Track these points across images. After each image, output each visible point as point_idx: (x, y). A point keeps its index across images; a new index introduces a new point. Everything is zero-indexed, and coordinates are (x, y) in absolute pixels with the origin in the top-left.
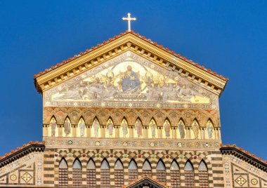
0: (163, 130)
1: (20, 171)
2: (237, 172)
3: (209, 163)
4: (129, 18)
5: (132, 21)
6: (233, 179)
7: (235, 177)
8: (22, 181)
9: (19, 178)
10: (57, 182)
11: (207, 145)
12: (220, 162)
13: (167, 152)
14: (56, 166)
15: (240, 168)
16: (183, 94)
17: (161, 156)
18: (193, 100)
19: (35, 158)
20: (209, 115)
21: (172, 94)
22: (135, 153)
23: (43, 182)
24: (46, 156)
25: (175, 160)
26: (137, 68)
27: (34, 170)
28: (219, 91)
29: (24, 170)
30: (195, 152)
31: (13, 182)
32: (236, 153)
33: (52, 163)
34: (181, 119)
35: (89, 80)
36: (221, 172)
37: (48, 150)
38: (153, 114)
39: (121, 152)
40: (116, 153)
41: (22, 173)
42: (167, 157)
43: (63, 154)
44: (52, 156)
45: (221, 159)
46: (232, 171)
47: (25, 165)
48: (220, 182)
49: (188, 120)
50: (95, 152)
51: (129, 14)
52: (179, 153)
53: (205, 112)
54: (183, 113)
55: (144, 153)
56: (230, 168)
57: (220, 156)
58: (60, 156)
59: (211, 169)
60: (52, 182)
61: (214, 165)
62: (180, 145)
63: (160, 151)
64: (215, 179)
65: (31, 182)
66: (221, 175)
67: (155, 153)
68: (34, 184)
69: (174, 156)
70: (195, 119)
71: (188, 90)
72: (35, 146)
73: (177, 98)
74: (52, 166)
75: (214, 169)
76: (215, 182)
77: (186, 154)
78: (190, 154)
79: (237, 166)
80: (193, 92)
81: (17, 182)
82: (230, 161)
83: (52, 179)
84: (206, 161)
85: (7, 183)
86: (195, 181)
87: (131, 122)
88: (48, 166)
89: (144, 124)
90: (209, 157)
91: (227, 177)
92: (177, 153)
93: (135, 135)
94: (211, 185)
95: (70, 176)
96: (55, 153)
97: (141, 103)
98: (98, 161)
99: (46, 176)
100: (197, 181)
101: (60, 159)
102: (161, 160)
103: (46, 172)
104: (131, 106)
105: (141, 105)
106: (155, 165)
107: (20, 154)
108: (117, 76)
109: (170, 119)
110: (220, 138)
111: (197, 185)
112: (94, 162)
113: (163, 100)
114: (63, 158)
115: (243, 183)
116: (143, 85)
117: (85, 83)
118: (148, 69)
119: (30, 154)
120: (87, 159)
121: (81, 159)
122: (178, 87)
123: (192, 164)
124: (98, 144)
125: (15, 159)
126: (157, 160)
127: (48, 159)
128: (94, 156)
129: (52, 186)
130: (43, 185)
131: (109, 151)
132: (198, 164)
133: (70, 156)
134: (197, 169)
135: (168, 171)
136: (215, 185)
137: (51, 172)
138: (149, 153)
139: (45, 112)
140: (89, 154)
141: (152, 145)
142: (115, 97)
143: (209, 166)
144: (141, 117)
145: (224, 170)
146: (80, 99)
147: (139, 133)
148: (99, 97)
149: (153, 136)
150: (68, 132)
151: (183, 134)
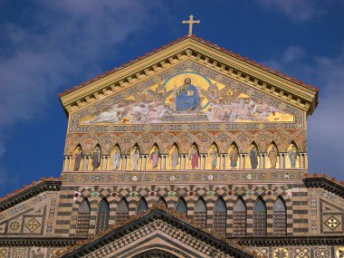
1: (25, 217)
2: (329, 211)
3: (289, 200)
5: (194, 24)
6: (321, 221)
7: (324, 218)
8: (26, 231)
9: (22, 226)
10: (73, 231)
11: (286, 176)
12: (304, 198)
13: (230, 187)
14: (75, 210)
15: (332, 205)
16: (257, 111)
17: (221, 192)
18: (271, 119)
19: (47, 199)
20: (292, 137)
21: (244, 112)
22: (185, 189)
23: (53, 231)
24: (62, 197)
25: (240, 197)
26: (200, 82)
27: (44, 216)
28: (307, 106)
29: (30, 216)
30: (270, 186)
31: (13, 232)
32: (327, 185)
33: (70, 205)
34: (253, 143)
35: (132, 98)
36: (306, 212)
37: (65, 188)
38: (215, 138)
39: (166, 189)
40: (159, 190)
41: (27, 220)
42: (230, 194)
43: (86, 193)
44: (71, 196)
45: (306, 194)
46: (321, 211)
47: (33, 209)
48: (303, 225)
49: (262, 145)
50: (131, 189)
51: (191, 17)
52: (247, 187)
53: (287, 133)
54: (256, 135)
55: (198, 189)
56: (318, 206)
57: (305, 190)
58: (82, 196)
59: (291, 208)
60: (67, 231)
61: (295, 203)
62: (249, 177)
63: (220, 187)
64: (296, 221)
65: (38, 231)
66: (305, 216)
67: (214, 188)
68: (42, 234)
69: (240, 192)
70: (273, 143)
71: (265, 106)
72: (49, 183)
73: (250, 116)
74: (69, 209)
75: (295, 207)
76: (296, 226)
77: (257, 188)
78: (263, 188)
79: (329, 204)
80: (272, 108)
81: (18, 231)
82: (318, 197)
83: (67, 227)
84: (285, 198)
85: (5, 233)
86: (267, 225)
87: (183, 150)
88: (65, 209)
89: (201, 150)
90: (289, 192)
91: (313, 218)
92: (243, 188)
93: (189, 167)
94: (289, 230)
95: (92, 222)
96: (76, 192)
97: (200, 124)
98: (133, 202)
99: (59, 222)
100: (271, 226)
101: (81, 200)
102: (221, 198)
103: (60, 218)
104: (185, 128)
105: (200, 127)
106: (212, 205)
107: (27, 194)
108: (171, 92)
109: (238, 143)
110: (307, 166)
111: (269, 230)
112: (127, 203)
113: (230, 120)
114: (86, 199)
115: (335, 225)
116: (204, 102)
117: (128, 102)
118: (213, 82)
119: (41, 195)
120: (119, 199)
121: (109, 200)
122: (252, 103)
123: (264, 202)
124: (135, 178)
125: (20, 201)
126: (216, 198)
127: (65, 201)
128: (128, 195)
129: (67, 235)
130: (53, 235)
131: (150, 188)
132: (273, 201)
133: (95, 197)
134: (271, 208)
135: (229, 212)
136: (295, 230)
137: (67, 218)
138: (204, 189)
139: (68, 140)
140: (122, 193)
141: (211, 177)
142: (165, 118)
143: (288, 204)
144: (198, 143)
145: (309, 209)
146: (118, 123)
147: (195, 163)
148: (143, 119)
149: (214, 166)
150: (96, 164)
151: (254, 163)
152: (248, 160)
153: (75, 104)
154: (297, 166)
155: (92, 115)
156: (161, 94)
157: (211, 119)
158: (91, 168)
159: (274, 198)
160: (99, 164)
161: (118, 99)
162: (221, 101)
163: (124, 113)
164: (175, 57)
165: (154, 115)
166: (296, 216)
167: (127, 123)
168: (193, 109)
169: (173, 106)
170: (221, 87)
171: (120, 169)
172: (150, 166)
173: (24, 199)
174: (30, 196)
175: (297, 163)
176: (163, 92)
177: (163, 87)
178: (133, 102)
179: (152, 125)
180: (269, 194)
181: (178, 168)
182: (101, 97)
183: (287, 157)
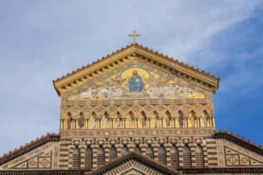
0: (164, 121)
1: (39, 157)
2: (230, 153)
3: (204, 146)
6: (226, 159)
7: (228, 157)
8: (40, 166)
9: (38, 163)
10: (71, 166)
11: (202, 132)
12: (214, 145)
13: (167, 138)
14: (71, 153)
15: (231, 149)
16: (181, 92)
17: (162, 142)
18: (190, 96)
19: (52, 147)
20: (204, 108)
21: (172, 92)
22: (139, 140)
23: (58, 166)
24: (62, 145)
25: (174, 145)
26: (143, 73)
27: (51, 157)
29: (42, 157)
30: (192, 138)
31: (32, 167)
32: (228, 137)
33: (67, 150)
34: (180, 111)
35: (100, 83)
36: (215, 153)
38: (156, 108)
39: (127, 140)
40: (123, 140)
41: (40, 159)
42: (167, 142)
43: (77, 143)
44: (67, 145)
45: (215, 143)
46: (225, 153)
47: (43, 153)
48: (214, 161)
49: (186, 113)
50: (105, 140)
52: (178, 139)
53: (201, 105)
54: (181, 107)
55: (147, 140)
56: (223, 150)
57: (213, 140)
58: (74, 144)
59: (206, 151)
60: (67, 166)
61: (208, 148)
62: (179, 132)
63: (161, 138)
64: (210, 159)
65: (49, 166)
66: (215, 156)
67: (157, 139)
68: (51, 168)
69: (174, 142)
71: (186, 88)
73: (177, 95)
74: (67, 153)
75: (209, 151)
76: (210, 162)
77: (184, 139)
79: (229, 148)
80: (190, 90)
81: (36, 166)
82: (223, 144)
83: (67, 163)
84: (202, 145)
85: (27, 168)
86: (192, 162)
87: (135, 116)
88: (64, 153)
89: (147, 116)
90: (204, 142)
91: (220, 157)
92: (175, 139)
93: (140, 126)
94: (206, 164)
96: (70, 142)
97: (145, 100)
98: (107, 148)
99: (61, 161)
100: (194, 162)
101: (74, 147)
102: (162, 145)
103: (62, 158)
104: (136, 102)
106: (157, 149)
107: (39, 144)
108: (125, 80)
109: (170, 112)
110: (214, 126)
111: (194, 164)
112: (104, 149)
113: (164, 97)
114: (77, 146)
115: (234, 161)
116: (147, 86)
117: (97, 86)
118: (152, 73)
119: (48, 144)
120: (98, 146)
121: (92, 147)
122: (177, 86)
123: (189, 148)
124: (107, 134)
125: (35, 148)
126: (159, 145)
127: (64, 148)
128: (103, 144)
129: (67, 168)
130: (58, 168)
131: (117, 139)
132: (195, 147)
133: (83, 145)
134: (194, 151)
135: (168, 154)
136: (210, 164)
137: (66, 158)
138: (151, 140)
140: (99, 142)
141: (155, 133)
142: (123, 96)
143: (204, 149)
144: (145, 111)
145: (218, 152)
146: (93, 99)
147: (144, 124)
148: (109, 96)
149: (156, 126)
150: (82, 125)
151: (181, 124)
152: (177, 122)
153: (64, 87)
154: (208, 125)
155: (76, 94)
156: (118, 81)
157: (152, 97)
158: (78, 127)
159: (196, 145)
160: (83, 125)
161: (91, 84)
162: (158, 86)
163: (96, 93)
164: (126, 58)
165: (115, 94)
166: (210, 156)
167: (98, 99)
168: (140, 90)
169: (127, 88)
170: (157, 76)
171: (96, 128)
172: (115, 126)
173: (37, 147)
174: (41, 145)
175: (208, 124)
176: (120, 79)
177: (120, 77)
178: (101, 86)
179: (115, 100)
180: (192, 142)
181: (133, 127)
182: (80, 83)
183: (201, 120)
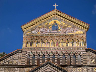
0: (66, 44)
2: (92, 58)
3: (82, 55)
4: (56, 5)
5: (56, 6)
6: (90, 61)
8: (13, 63)
9: (13, 62)
10: (26, 64)
11: (81, 49)
12: (86, 55)
13: (66, 51)
14: (26, 58)
16: (73, 31)
17: (64, 53)
18: (77, 33)
19: (19, 55)
20: (83, 38)
22: (55, 52)
23: (21, 64)
24: (23, 54)
26: (58, 22)
27: (18, 59)
28: (87, 29)
29: (14, 59)
30: (77, 51)
31: (10, 64)
32: (92, 51)
33: (25, 56)
34: (72, 39)
35: (40, 27)
36: (86, 58)
37: (23, 52)
38: (63, 38)
39: (50, 52)
40: (48, 52)
41: (14, 60)
42: (66, 53)
44: (25, 54)
46: (90, 58)
47: (15, 58)
48: (85, 62)
49: (75, 40)
50: (41, 52)
51: (56, 4)
54: (73, 37)
55: (58, 52)
57: (86, 52)
58: (28, 54)
59: (82, 57)
60: (24, 64)
61: (83, 56)
62: (71, 49)
63: (64, 51)
64: (83, 61)
65: (17, 63)
66: (86, 59)
67: (62, 52)
68: (18, 64)
69: (69, 53)
70: (78, 39)
71: (75, 29)
72: (19, 51)
73: (71, 32)
74: (25, 58)
75: (83, 57)
76: (83, 62)
77: (73, 52)
78: (75, 52)
79: (92, 56)
80: (77, 30)
82: (89, 54)
83: (24, 62)
84: (81, 54)
85: (8, 64)
88: (23, 58)
89: (59, 41)
90: (82, 53)
91: (88, 60)
92: (70, 52)
94: (82, 63)
95: (31, 61)
96: (26, 53)
97: (58, 34)
98: (41, 55)
99: (22, 61)
100: (77, 62)
101: (28, 55)
103: (22, 60)
104: (54, 35)
105: (58, 35)
107: (13, 54)
108: (50, 25)
109: (68, 40)
110: (86, 46)
113: (66, 33)
114: (29, 55)
115: (93, 62)
116: (59, 28)
117: (39, 28)
118: (62, 22)
119: (17, 54)
120: (37, 55)
121: (35, 55)
122: (72, 28)
123: (75, 56)
124: (41, 49)
125: (12, 55)
126: (63, 55)
130: (21, 65)
131: (45, 52)
133: (31, 54)
134: (77, 57)
135: (66, 58)
136: (83, 63)
137: (24, 60)
138: (60, 52)
139: (24, 39)
140: (38, 53)
141: (61, 49)
142: (49, 32)
143: (81, 56)
144: (58, 39)
145: (87, 57)
147: (57, 45)
148: (43, 33)
149: (62, 46)
150: (31, 45)
151: (73, 45)
152: (71, 44)
153: (25, 29)
154: (84, 46)
155: (30, 31)
157: (61, 33)
159: (78, 55)
161: (36, 27)
162: (64, 28)
164: (52, 15)
165: (46, 31)
166: (84, 59)
167: (39, 34)
168: (57, 30)
169: (51, 29)
170: (64, 24)
171: (37, 47)
172: (45, 46)
176: (48, 25)
178: (40, 28)
179: (46, 34)
180: (77, 53)
181: (53, 46)
182: (32, 27)
183: (81, 43)
